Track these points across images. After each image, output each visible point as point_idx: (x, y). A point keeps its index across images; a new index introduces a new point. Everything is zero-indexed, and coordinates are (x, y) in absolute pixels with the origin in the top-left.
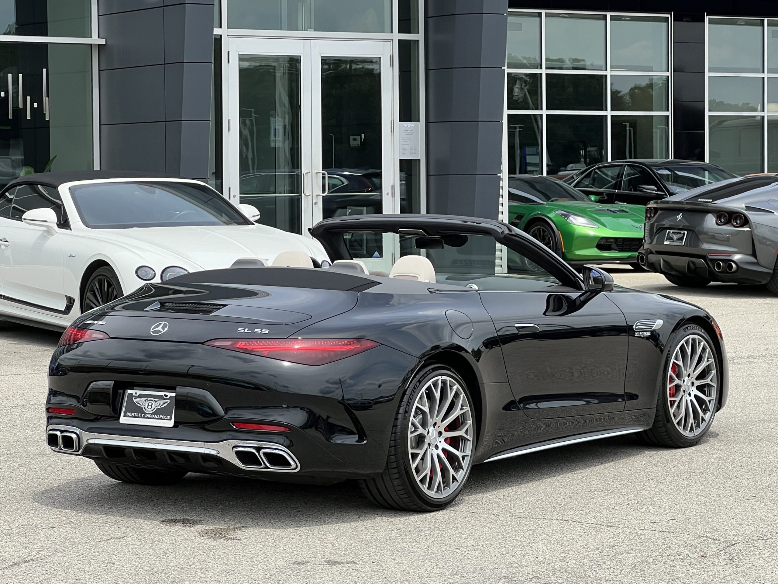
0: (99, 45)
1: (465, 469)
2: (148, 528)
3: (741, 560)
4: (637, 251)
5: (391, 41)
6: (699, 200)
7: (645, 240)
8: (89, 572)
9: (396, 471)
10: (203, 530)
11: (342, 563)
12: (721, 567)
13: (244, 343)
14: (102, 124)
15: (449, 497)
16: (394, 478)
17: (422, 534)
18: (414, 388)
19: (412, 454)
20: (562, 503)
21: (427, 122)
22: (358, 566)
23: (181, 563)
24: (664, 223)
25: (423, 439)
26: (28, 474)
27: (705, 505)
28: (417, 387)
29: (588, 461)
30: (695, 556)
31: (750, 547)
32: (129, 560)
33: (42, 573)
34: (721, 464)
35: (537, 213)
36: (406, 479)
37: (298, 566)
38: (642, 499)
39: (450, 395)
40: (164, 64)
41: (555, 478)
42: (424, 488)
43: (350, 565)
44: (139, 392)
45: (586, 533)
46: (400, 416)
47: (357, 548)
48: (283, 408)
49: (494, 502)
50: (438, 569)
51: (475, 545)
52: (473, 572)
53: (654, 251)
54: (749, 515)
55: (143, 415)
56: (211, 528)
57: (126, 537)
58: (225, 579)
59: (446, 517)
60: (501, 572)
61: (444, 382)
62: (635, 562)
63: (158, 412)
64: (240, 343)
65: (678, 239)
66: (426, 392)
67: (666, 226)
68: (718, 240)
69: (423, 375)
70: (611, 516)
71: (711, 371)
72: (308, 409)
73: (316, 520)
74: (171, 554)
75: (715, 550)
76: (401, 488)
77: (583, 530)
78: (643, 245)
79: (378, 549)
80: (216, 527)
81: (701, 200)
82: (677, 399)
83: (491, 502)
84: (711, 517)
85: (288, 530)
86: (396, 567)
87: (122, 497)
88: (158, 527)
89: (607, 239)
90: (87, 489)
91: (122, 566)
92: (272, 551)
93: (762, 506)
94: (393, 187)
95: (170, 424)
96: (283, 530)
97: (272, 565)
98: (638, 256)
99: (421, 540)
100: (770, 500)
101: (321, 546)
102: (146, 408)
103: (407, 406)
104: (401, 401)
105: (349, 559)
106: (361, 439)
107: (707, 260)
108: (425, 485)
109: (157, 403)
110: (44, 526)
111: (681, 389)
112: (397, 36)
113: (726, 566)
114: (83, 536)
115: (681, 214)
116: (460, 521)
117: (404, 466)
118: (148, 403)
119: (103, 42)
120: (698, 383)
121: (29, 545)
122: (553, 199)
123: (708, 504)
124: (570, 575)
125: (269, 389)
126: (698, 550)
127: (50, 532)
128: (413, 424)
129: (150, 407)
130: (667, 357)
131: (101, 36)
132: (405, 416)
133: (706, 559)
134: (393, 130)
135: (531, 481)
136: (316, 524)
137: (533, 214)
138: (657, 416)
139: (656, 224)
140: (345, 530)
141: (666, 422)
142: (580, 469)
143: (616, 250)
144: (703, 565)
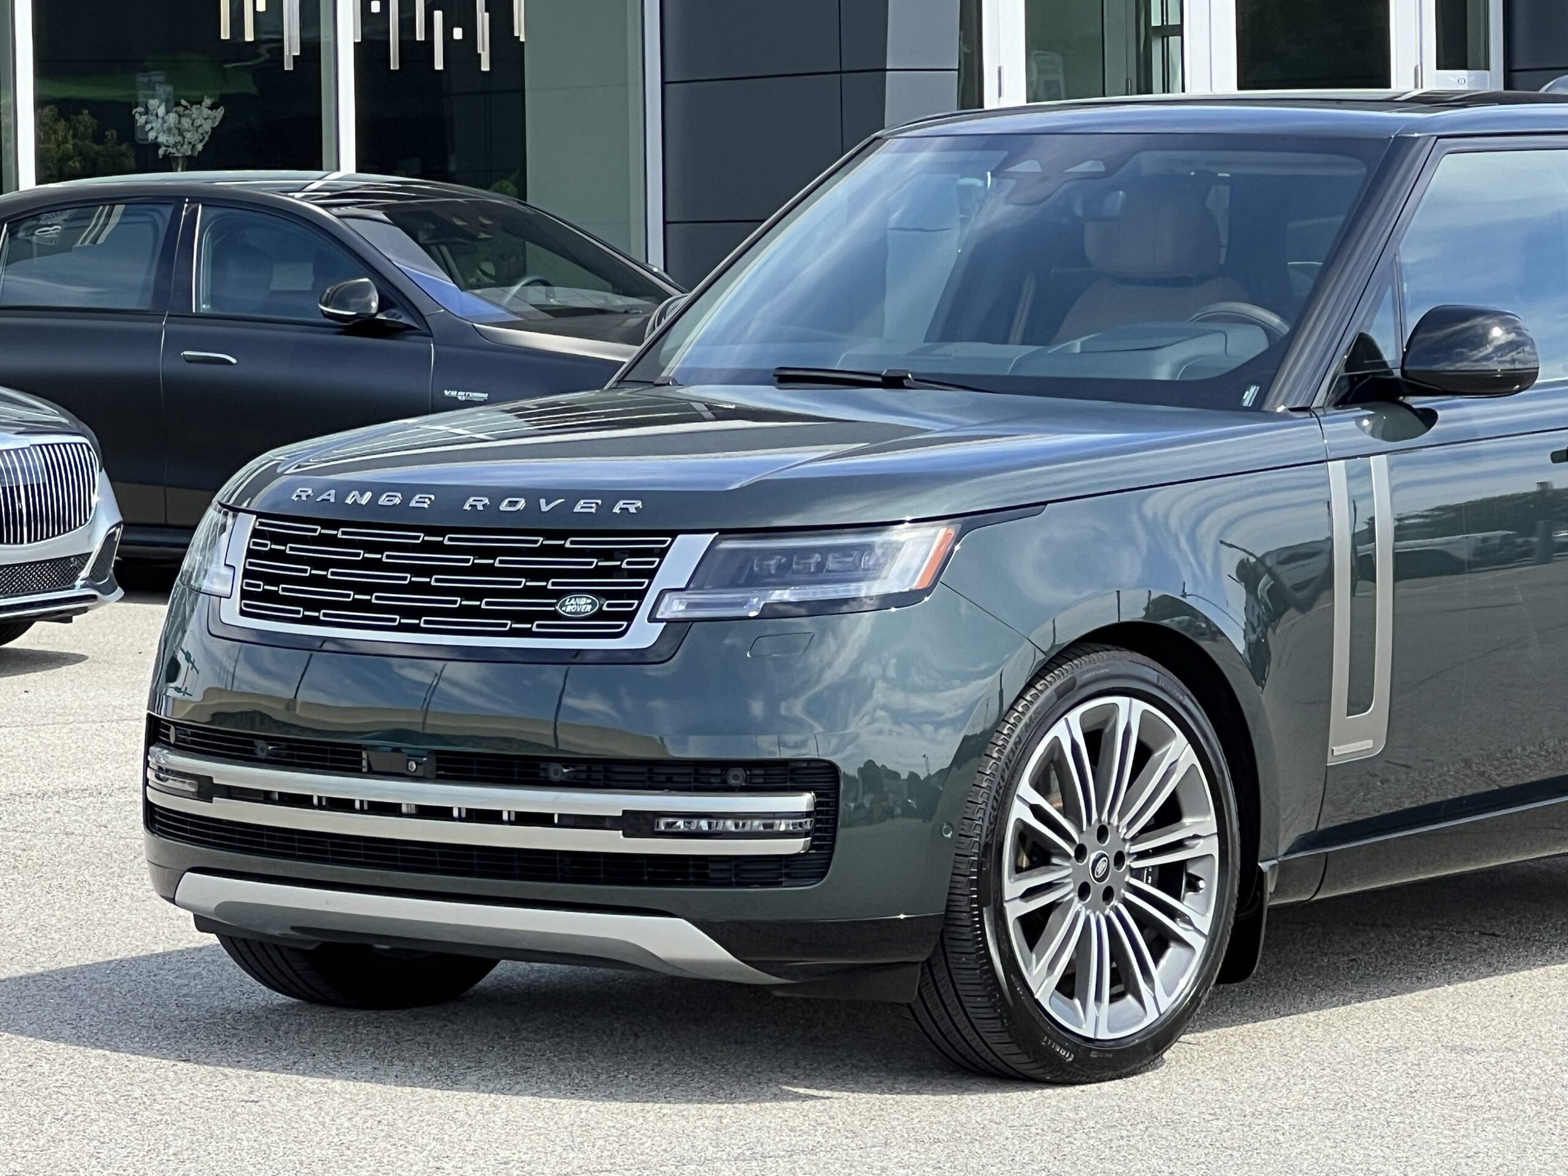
14: (668, 79)
21: (1509, 70)
22: (1521, 1056)
43: (1502, 1054)
105: (1496, 1043)
140: (1470, 993)
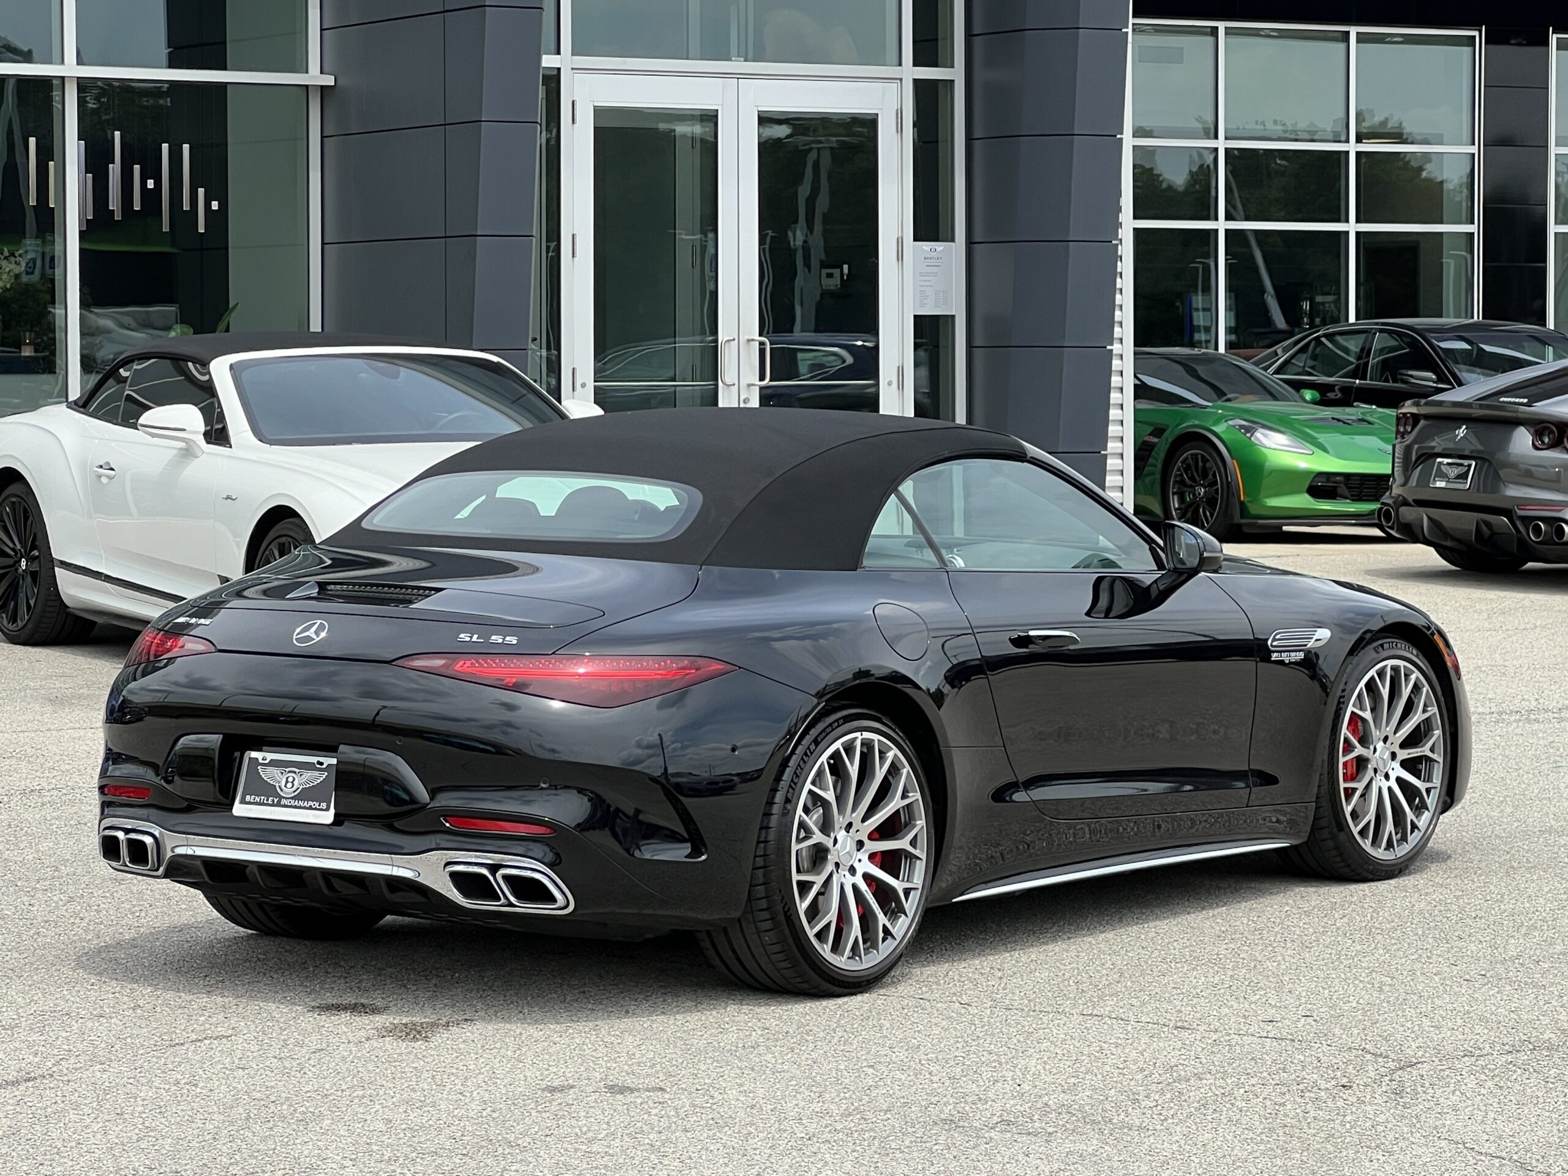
0: (322, 87)
1: (911, 915)
2: (282, 1020)
3: (1416, 1094)
4: (1377, 500)
5: (898, 81)
6: (1501, 400)
7: (1394, 478)
8: (144, 1100)
9: (766, 915)
10: (388, 1024)
11: (638, 1090)
12: (1375, 1107)
13: (468, 663)
14: (325, 242)
15: (876, 969)
16: (763, 928)
17: (809, 1038)
18: (806, 754)
19: (799, 883)
20: (1100, 982)
21: (970, 243)
22: (667, 1096)
23: (327, 1086)
24: (1433, 444)
25: (823, 854)
26: (81, 915)
27: (1381, 990)
28: (812, 753)
29: (1178, 904)
30: (1328, 1085)
31: (1444, 1070)
32: (228, 1079)
33: (54, 1101)
34: (1436, 912)
35: (1190, 424)
36: (787, 932)
37: (549, 1095)
38: (1260, 978)
39: (881, 768)
40: (445, 125)
41: (1103, 935)
42: (825, 950)
43: (651, 1094)
44: (270, 756)
45: (1130, 1041)
46: (776, 809)
47: (674, 1063)
48: (542, 789)
49: (969, 979)
50: (820, 1104)
51: (905, 1060)
52: (886, 1112)
53: (1410, 500)
54: (1462, 1009)
55: (276, 800)
56: (404, 1022)
57: (235, 1035)
58: (403, 1117)
59: (866, 1007)
60: (941, 1111)
61: (867, 745)
62: (1209, 1095)
63: (305, 795)
64: (462, 662)
65: (1459, 477)
66: (829, 763)
67: (1436, 450)
68: (1536, 478)
69: (823, 730)
70: (1189, 1008)
71: (1433, 730)
72: (592, 792)
73: (611, 1009)
74: (313, 1069)
75: (1372, 1074)
76: (777, 948)
77: (1126, 1034)
78: (1389, 488)
79: (715, 1064)
80: (414, 1019)
81: (1505, 399)
82: (1360, 786)
83: (963, 979)
84: (1386, 1013)
85: (552, 1027)
86: (741, 1098)
87: (250, 961)
88: (302, 1018)
89: (1328, 475)
90: (186, 946)
91: (211, 1090)
92: (509, 1066)
93: (1491, 993)
94: (901, 371)
95: (328, 817)
96: (542, 1027)
97: (500, 1093)
98: (1381, 509)
99: (803, 1048)
100: (1511, 982)
101: (606, 1058)
102: (283, 788)
103: (790, 790)
104: (778, 779)
105: (653, 1082)
106: (696, 852)
107: (1515, 518)
108: (827, 944)
109: (303, 776)
110: (83, 1013)
111: (1369, 766)
112: (911, 72)
113: (1384, 1105)
114: (153, 1032)
115: (1464, 427)
116: (891, 1015)
117: (782, 905)
118: (287, 778)
119: (329, 81)
120: (1403, 754)
121: (44, 1049)
122: (1230, 396)
123: (1386, 988)
124: (1074, 1118)
125: (518, 752)
126: (1339, 1074)
127: (91, 1024)
128: (802, 825)
129: (289, 785)
130: (1339, 703)
131: (326, 69)
132: (785, 808)
133: (1350, 1091)
134: (900, 257)
135: (1054, 940)
136: (609, 1016)
137: (1184, 425)
138: (1320, 819)
139: (1416, 446)
140: (661, 1028)
141: (1335, 830)
142: (1157, 918)
143: (1347, 498)
144: (1340, 1103)
